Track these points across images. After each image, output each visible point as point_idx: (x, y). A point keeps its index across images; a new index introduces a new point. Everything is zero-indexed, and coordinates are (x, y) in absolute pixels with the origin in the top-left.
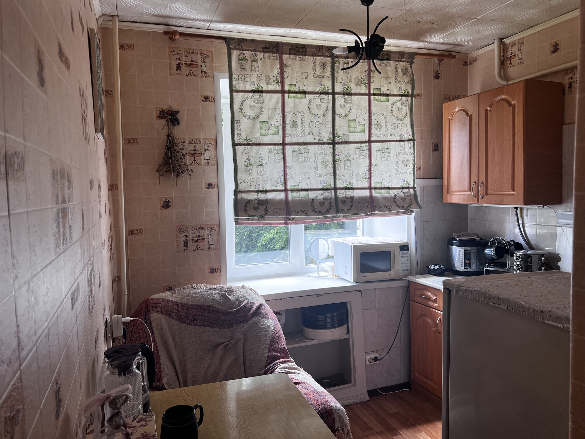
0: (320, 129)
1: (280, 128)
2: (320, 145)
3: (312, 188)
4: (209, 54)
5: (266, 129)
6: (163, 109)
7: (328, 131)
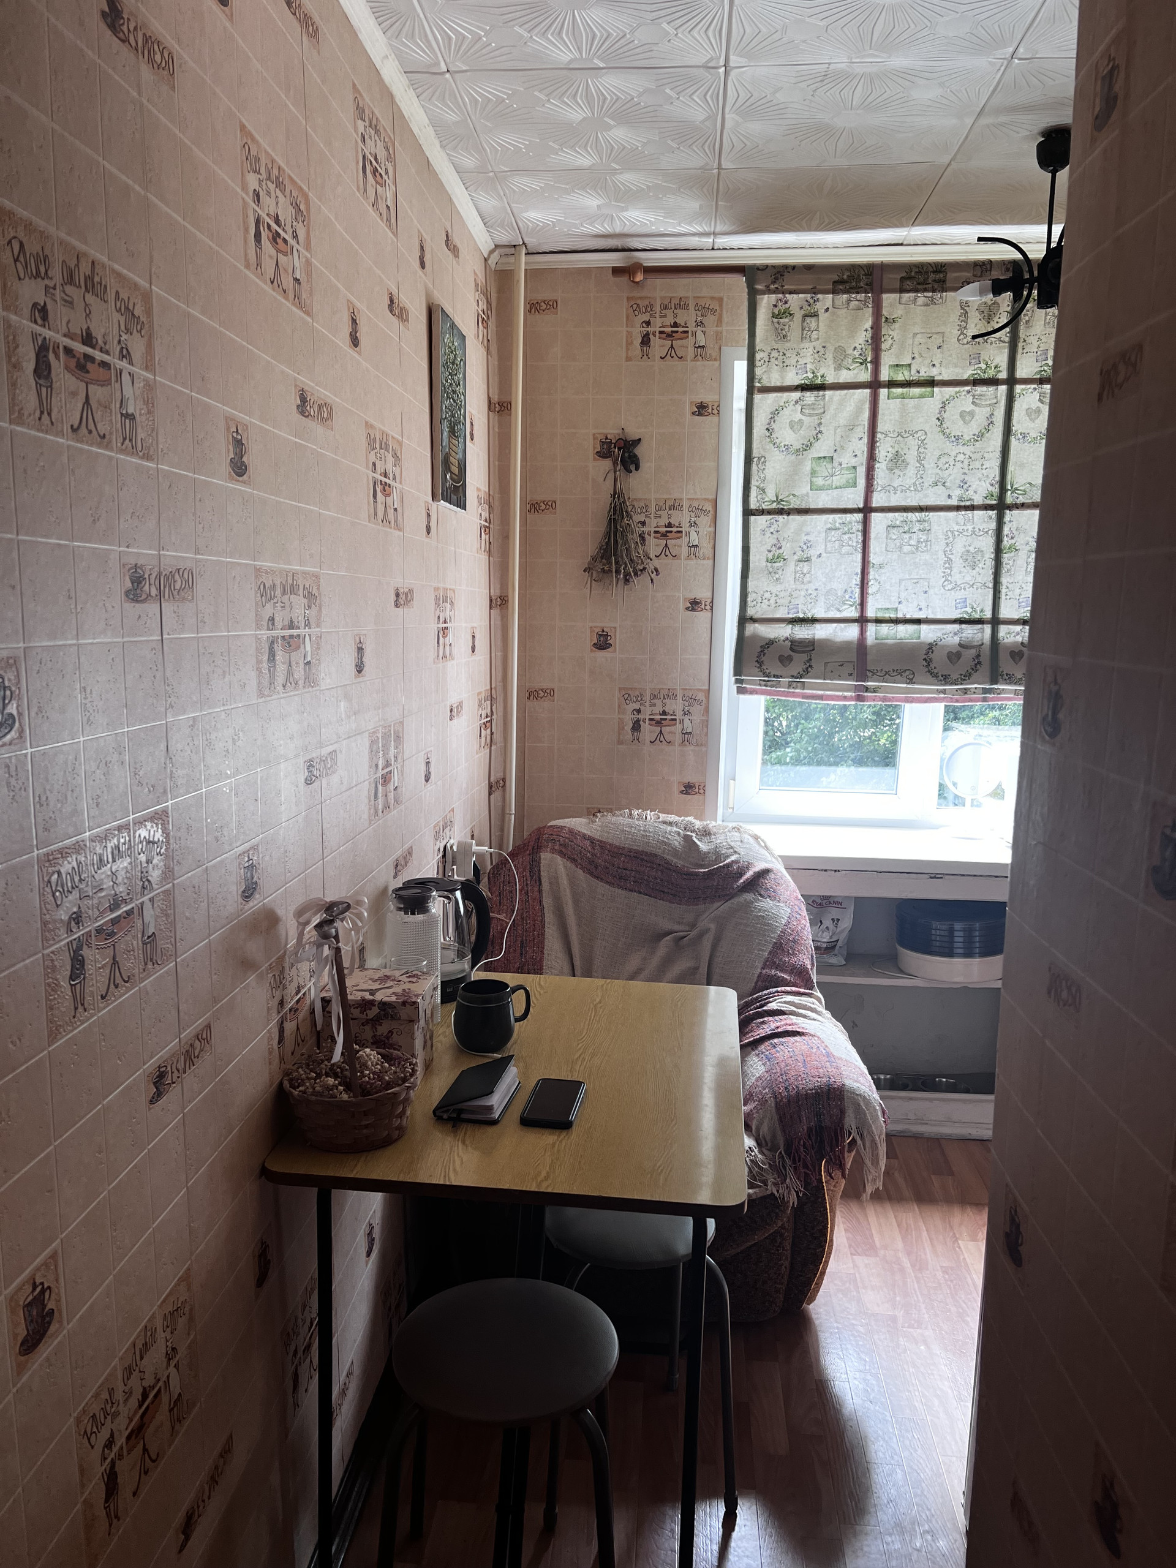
0: (967, 472)
1: (862, 471)
2: (963, 513)
3: (931, 616)
4: (715, 305)
5: (827, 474)
6: (609, 437)
7: (987, 476)
